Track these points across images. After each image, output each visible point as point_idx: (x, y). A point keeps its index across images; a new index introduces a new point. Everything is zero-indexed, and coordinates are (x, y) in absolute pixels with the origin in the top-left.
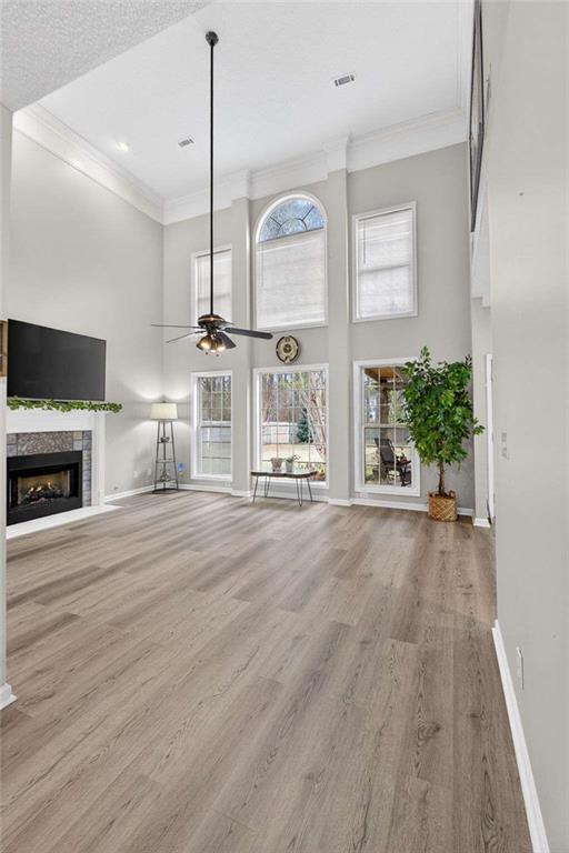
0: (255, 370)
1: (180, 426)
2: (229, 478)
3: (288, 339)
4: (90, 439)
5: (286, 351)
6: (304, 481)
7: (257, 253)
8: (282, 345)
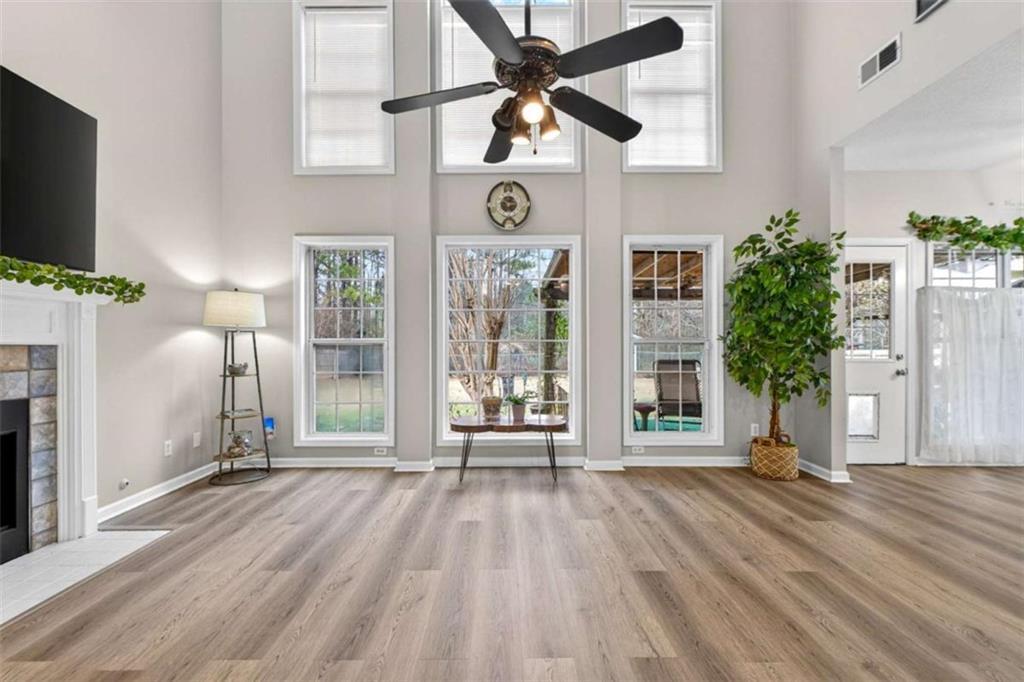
0: (439, 238)
1: (268, 342)
2: (385, 439)
3: (509, 186)
4: (53, 367)
5: (504, 207)
6: (541, 436)
7: (444, 25)
8: (500, 195)
